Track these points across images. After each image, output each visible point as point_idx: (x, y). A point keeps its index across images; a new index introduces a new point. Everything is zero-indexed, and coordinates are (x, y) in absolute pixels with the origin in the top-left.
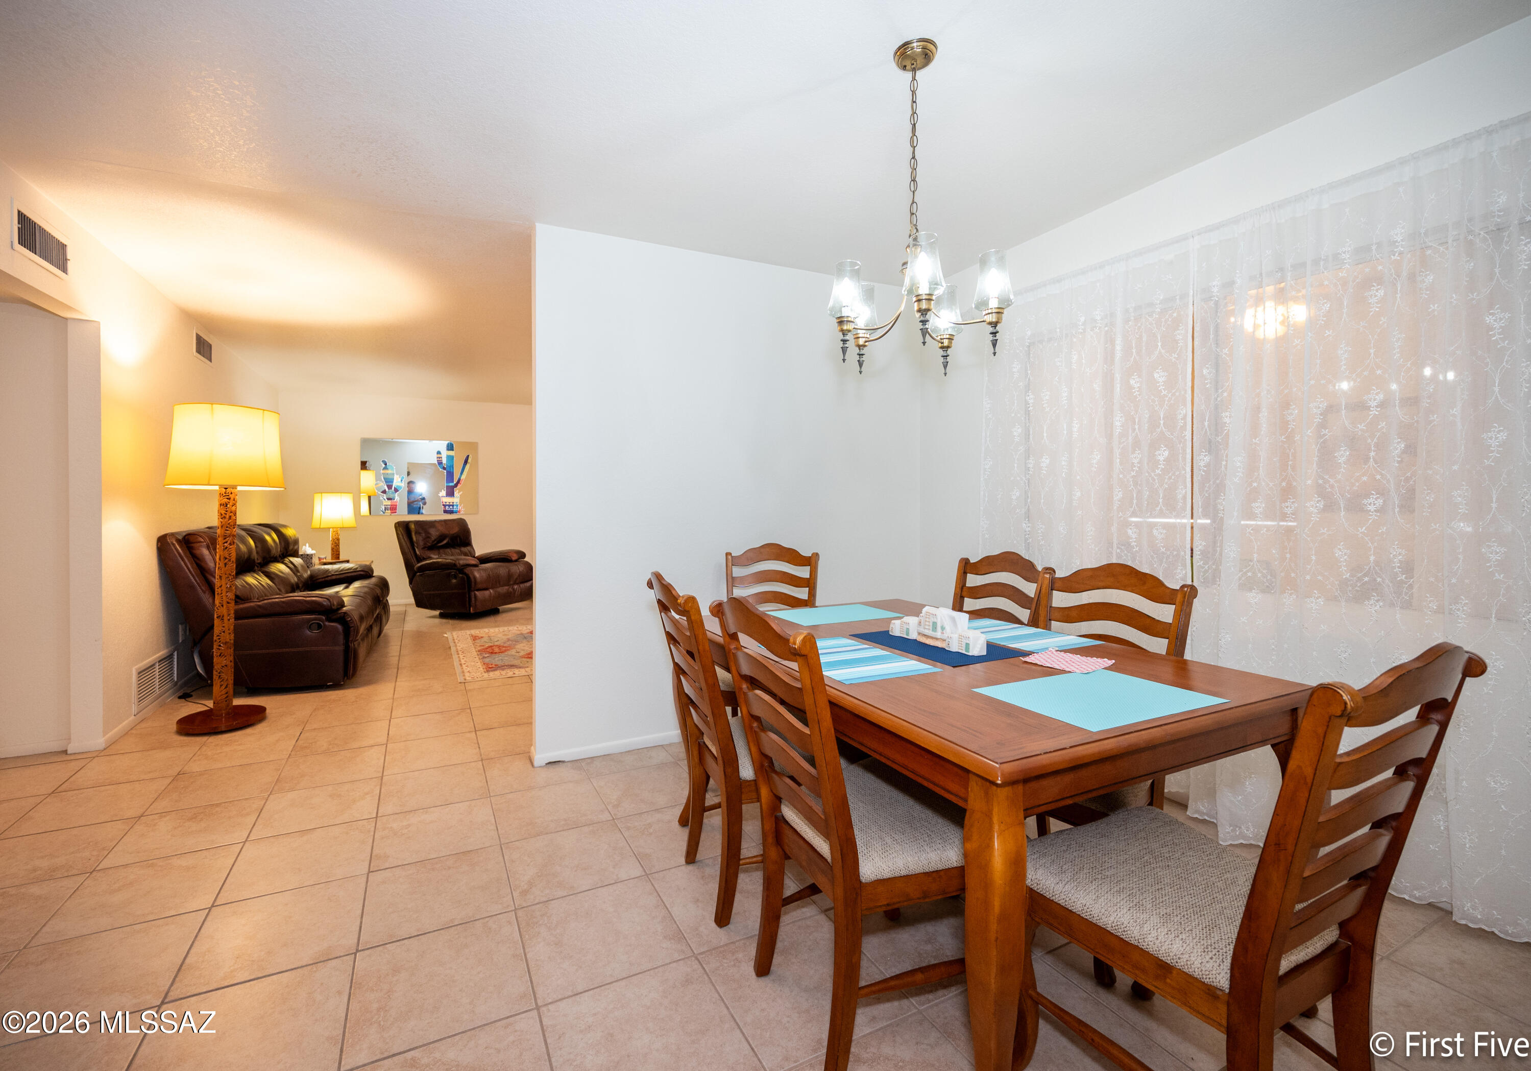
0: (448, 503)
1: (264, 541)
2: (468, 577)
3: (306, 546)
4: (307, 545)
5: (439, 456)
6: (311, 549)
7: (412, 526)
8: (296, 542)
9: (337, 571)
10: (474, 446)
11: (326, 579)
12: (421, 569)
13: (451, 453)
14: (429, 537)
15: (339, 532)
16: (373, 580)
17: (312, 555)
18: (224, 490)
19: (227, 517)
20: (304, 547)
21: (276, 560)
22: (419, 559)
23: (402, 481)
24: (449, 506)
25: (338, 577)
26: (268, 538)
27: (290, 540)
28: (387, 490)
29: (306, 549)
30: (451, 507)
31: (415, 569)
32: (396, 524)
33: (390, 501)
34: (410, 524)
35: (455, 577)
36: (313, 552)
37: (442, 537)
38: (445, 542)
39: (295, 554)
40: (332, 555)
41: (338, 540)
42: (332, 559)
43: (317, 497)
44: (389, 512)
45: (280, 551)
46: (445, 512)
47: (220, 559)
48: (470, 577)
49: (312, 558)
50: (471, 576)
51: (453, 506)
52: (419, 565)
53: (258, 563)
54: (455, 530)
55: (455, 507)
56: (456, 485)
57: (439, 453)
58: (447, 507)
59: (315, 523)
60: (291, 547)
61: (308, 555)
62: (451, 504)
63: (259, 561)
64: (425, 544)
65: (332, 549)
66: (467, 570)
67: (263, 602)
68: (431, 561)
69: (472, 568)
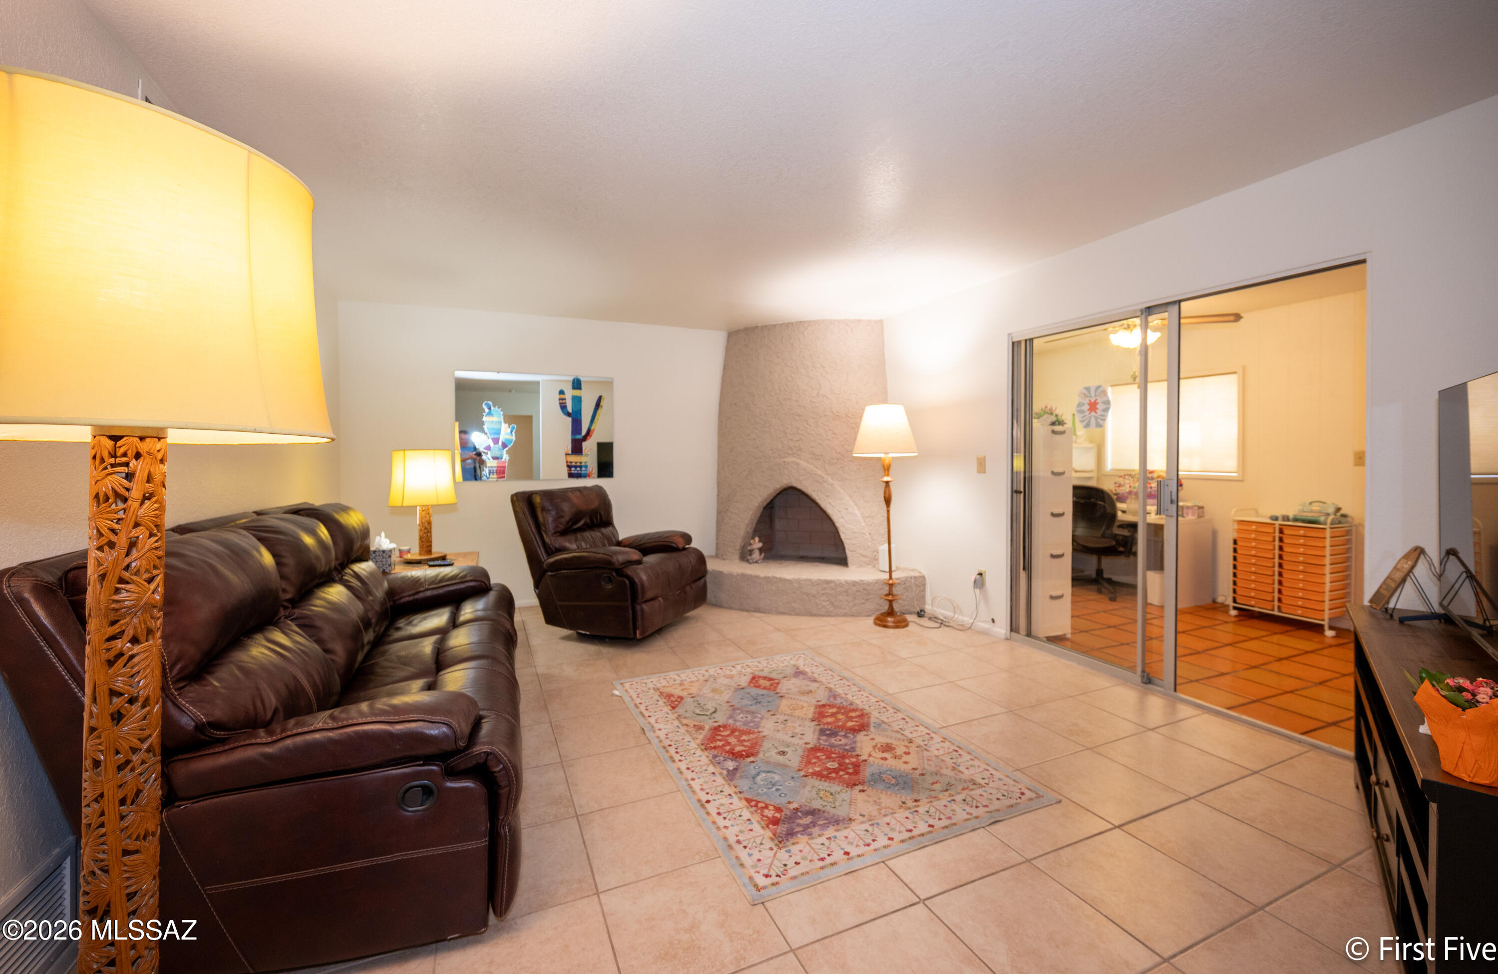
0: (573, 464)
1: (299, 548)
2: (632, 583)
3: (380, 536)
4: (383, 534)
5: (562, 396)
6: (388, 541)
7: (537, 499)
8: (365, 533)
9: (433, 583)
10: (608, 384)
11: (416, 597)
12: (556, 566)
13: (577, 393)
14: (562, 517)
15: (431, 511)
16: (492, 596)
17: (390, 551)
18: (109, 444)
19: (122, 541)
20: (378, 538)
21: (328, 579)
22: (550, 552)
23: (512, 432)
24: (576, 467)
25: (435, 592)
26: (308, 540)
27: (353, 532)
28: (492, 445)
29: (381, 542)
30: (578, 469)
31: (545, 565)
32: (512, 497)
33: (496, 461)
34: (534, 496)
35: (610, 580)
36: (393, 546)
37: (577, 516)
38: (582, 522)
39: (364, 555)
40: (421, 547)
41: (430, 523)
42: (420, 554)
43: (398, 458)
44: (495, 476)
45: (337, 559)
46: (571, 475)
47: (94, 700)
48: (635, 582)
49: (390, 557)
50: (637, 580)
51: (581, 467)
52: (552, 560)
53: (288, 600)
54: (595, 504)
55: (583, 469)
56: (585, 438)
57: (562, 392)
58: (573, 469)
59: (395, 499)
60: (357, 545)
61: (384, 552)
62: (578, 464)
63: (289, 596)
64: (557, 527)
65: (421, 538)
66: (629, 571)
67: (280, 745)
68: (571, 555)
69: (635, 567)
